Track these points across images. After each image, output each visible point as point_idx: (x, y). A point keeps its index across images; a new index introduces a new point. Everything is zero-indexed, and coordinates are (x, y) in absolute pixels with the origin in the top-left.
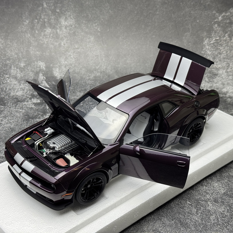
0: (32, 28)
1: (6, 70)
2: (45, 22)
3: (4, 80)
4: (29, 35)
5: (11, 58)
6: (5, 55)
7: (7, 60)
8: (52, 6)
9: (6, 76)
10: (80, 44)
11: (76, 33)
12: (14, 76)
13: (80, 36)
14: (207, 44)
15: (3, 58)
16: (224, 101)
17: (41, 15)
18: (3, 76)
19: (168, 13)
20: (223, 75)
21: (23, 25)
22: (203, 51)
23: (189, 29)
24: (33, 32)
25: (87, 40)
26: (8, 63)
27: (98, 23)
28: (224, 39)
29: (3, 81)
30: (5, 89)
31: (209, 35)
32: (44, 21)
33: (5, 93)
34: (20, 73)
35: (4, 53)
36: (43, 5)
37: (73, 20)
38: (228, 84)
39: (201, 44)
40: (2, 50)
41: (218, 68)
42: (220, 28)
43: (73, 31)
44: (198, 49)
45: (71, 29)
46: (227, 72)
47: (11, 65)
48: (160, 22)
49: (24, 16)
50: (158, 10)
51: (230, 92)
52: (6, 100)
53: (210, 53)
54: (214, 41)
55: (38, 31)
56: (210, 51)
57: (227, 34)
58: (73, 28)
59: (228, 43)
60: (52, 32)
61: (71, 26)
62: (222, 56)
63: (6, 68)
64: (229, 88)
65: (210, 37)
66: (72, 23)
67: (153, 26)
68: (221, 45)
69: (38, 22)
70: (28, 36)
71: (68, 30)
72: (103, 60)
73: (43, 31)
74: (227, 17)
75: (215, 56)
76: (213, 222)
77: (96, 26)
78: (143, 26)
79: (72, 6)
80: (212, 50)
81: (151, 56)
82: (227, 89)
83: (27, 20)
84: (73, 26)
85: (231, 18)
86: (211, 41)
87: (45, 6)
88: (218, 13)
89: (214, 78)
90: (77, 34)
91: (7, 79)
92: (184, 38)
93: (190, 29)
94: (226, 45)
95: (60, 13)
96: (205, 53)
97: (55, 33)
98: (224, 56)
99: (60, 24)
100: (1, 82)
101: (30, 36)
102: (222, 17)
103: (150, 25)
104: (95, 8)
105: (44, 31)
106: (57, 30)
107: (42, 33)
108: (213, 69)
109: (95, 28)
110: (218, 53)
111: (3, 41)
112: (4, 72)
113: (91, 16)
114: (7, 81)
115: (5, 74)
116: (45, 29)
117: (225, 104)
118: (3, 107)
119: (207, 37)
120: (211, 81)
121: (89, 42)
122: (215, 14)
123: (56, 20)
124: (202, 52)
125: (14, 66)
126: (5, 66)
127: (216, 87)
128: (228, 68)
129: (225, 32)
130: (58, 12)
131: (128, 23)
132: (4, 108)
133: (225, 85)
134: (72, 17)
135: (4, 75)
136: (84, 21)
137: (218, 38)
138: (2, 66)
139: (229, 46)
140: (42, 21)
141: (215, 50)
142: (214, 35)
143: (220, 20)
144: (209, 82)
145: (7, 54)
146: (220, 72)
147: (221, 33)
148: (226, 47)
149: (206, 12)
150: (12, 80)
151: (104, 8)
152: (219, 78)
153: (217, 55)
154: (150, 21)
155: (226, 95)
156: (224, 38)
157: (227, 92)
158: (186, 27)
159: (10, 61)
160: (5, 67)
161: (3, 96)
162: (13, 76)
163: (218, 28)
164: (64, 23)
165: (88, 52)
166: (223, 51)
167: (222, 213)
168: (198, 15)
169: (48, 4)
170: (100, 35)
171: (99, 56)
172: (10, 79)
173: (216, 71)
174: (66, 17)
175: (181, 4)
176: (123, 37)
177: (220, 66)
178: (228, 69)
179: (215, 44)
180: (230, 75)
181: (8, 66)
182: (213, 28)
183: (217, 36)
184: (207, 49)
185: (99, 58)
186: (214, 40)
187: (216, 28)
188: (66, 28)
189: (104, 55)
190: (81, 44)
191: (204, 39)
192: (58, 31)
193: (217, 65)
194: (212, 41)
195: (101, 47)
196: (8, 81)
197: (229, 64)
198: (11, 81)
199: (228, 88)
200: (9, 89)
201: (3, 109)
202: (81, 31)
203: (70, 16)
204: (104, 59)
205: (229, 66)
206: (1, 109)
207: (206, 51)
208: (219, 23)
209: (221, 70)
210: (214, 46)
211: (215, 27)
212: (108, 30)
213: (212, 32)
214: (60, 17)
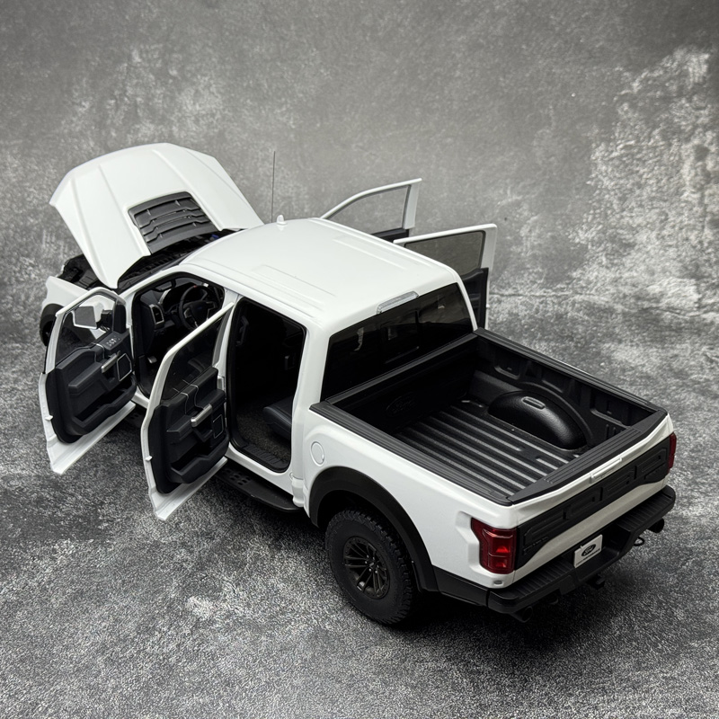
0: (101, 124)
1: (27, 244)
2: (136, 106)
3: (20, 272)
4: (92, 144)
5: (40, 208)
6: (23, 200)
7: (29, 215)
8: (159, 58)
9: (27, 260)
10: (237, 164)
11: (226, 133)
12: (49, 261)
13: (239, 144)
14: (602, 160)
15: (16, 211)
16: (654, 320)
17: (125, 85)
18: (18, 260)
19: (489, 72)
20: (649, 247)
21: (75, 114)
22: (592, 179)
23: (548, 117)
24: (103, 133)
25: (257, 154)
26: (32, 225)
27: (289, 106)
28: (650, 144)
29: (18, 275)
30: (23, 298)
31: (605, 133)
32: (136, 102)
33: (25, 308)
34: (66, 251)
35: (20, 195)
36: (130, 58)
37: (217, 97)
38: (664, 271)
39: (586, 158)
40: (15, 187)
41: (634, 226)
42: (636, 115)
43: (216, 131)
44: (576, 173)
45: (212, 122)
46: (661, 238)
47: (41, 230)
48: (466, 99)
49: (76, 90)
50: (459, 66)
51: (670, 294)
52: (27, 328)
53: (612, 183)
54: (623, 151)
55: (117, 130)
56: (611, 179)
57: (657, 131)
58: (217, 120)
59: (661, 154)
60: (157, 134)
61: (213, 115)
62: (646, 192)
63: (25, 239)
64: (669, 283)
65: (609, 140)
66: (213, 106)
67: (447, 111)
68: (643, 162)
69: (117, 107)
70: (89, 145)
71: (204, 127)
72: (306, 211)
73: (132, 132)
74: (657, 83)
75: (626, 192)
76: (618, 632)
77: (283, 114)
78: (418, 113)
79: (214, 59)
80: (617, 175)
81: (442, 196)
82: (661, 285)
83: (85, 101)
84: (218, 116)
85: (667, 84)
86: (612, 152)
87: (137, 59)
88: (628, 70)
89: (624, 256)
90: (228, 137)
91: (31, 268)
92: (535, 143)
93: (553, 118)
94: (655, 160)
95: (180, 78)
96: (596, 186)
97: (166, 135)
98: (652, 191)
99: (180, 111)
100: (13, 280)
101: (96, 144)
102: (641, 82)
103: (437, 109)
104: (279, 64)
105: (134, 130)
106: (171, 127)
107: (128, 136)
108: (622, 229)
109: (281, 119)
110: (633, 184)
111: (17, 162)
112: (21, 249)
113: (270, 86)
114: (30, 275)
115: (23, 256)
116: (138, 126)
117: (655, 328)
118: (18, 345)
119: (602, 140)
120: (616, 265)
121: (263, 160)
122: (620, 73)
123: (168, 99)
124: (588, 183)
125: (48, 232)
126: (24, 233)
127: (629, 281)
128: (665, 225)
129: (651, 124)
130: (174, 78)
131: (374, 104)
132: (23, 349)
133: (656, 275)
134: (213, 89)
135: (21, 259)
136: (248, 101)
137: (632, 142)
138: (16, 232)
139: (665, 165)
140: (128, 102)
141: (626, 176)
142: (620, 133)
143: (636, 90)
144: (610, 265)
145: (28, 199)
146: (642, 237)
147: (641, 129)
148: (656, 168)
149: (595, 68)
150: (43, 271)
151: (306, 62)
152: (640, 254)
153: (631, 191)
154: (437, 97)
155: (658, 302)
156: (649, 141)
157: (662, 294)
158: (541, 112)
159: (37, 219)
160: (22, 236)
161: (18, 317)
162: (46, 259)
163: (630, 115)
164: (190, 108)
165: (262, 189)
166: (650, 179)
167: (644, 611)
168: (572, 78)
169: (144, 55)
170: (294, 140)
171: (294, 199)
172: (39, 270)
173: (631, 236)
174: (197, 91)
175: (524, 47)
176: (361, 144)
177: (639, 220)
178: (662, 228)
179: (625, 159)
180: (670, 246)
181: (33, 233)
182: (617, 113)
183: (630, 137)
184: (601, 173)
185: (293, 203)
186: (622, 149)
187: (626, 112)
188: (197, 121)
189: (306, 196)
190: (242, 165)
191: (594, 145)
192: (175, 129)
193: (631, 217)
194: (616, 151)
195: (297, 172)
196: (33, 276)
197: (667, 215)
198: (40, 275)
199: (665, 284)
200: (35, 296)
201: (19, 351)
202: (239, 129)
203: (208, 87)
204: (306, 206)
205: (666, 219)
206: (14, 352)
207: (600, 180)
208: (632, 100)
209: (643, 231)
210: (622, 166)
211: (622, 110)
212: (318, 125)
213: (616, 126)
214: (180, 90)
